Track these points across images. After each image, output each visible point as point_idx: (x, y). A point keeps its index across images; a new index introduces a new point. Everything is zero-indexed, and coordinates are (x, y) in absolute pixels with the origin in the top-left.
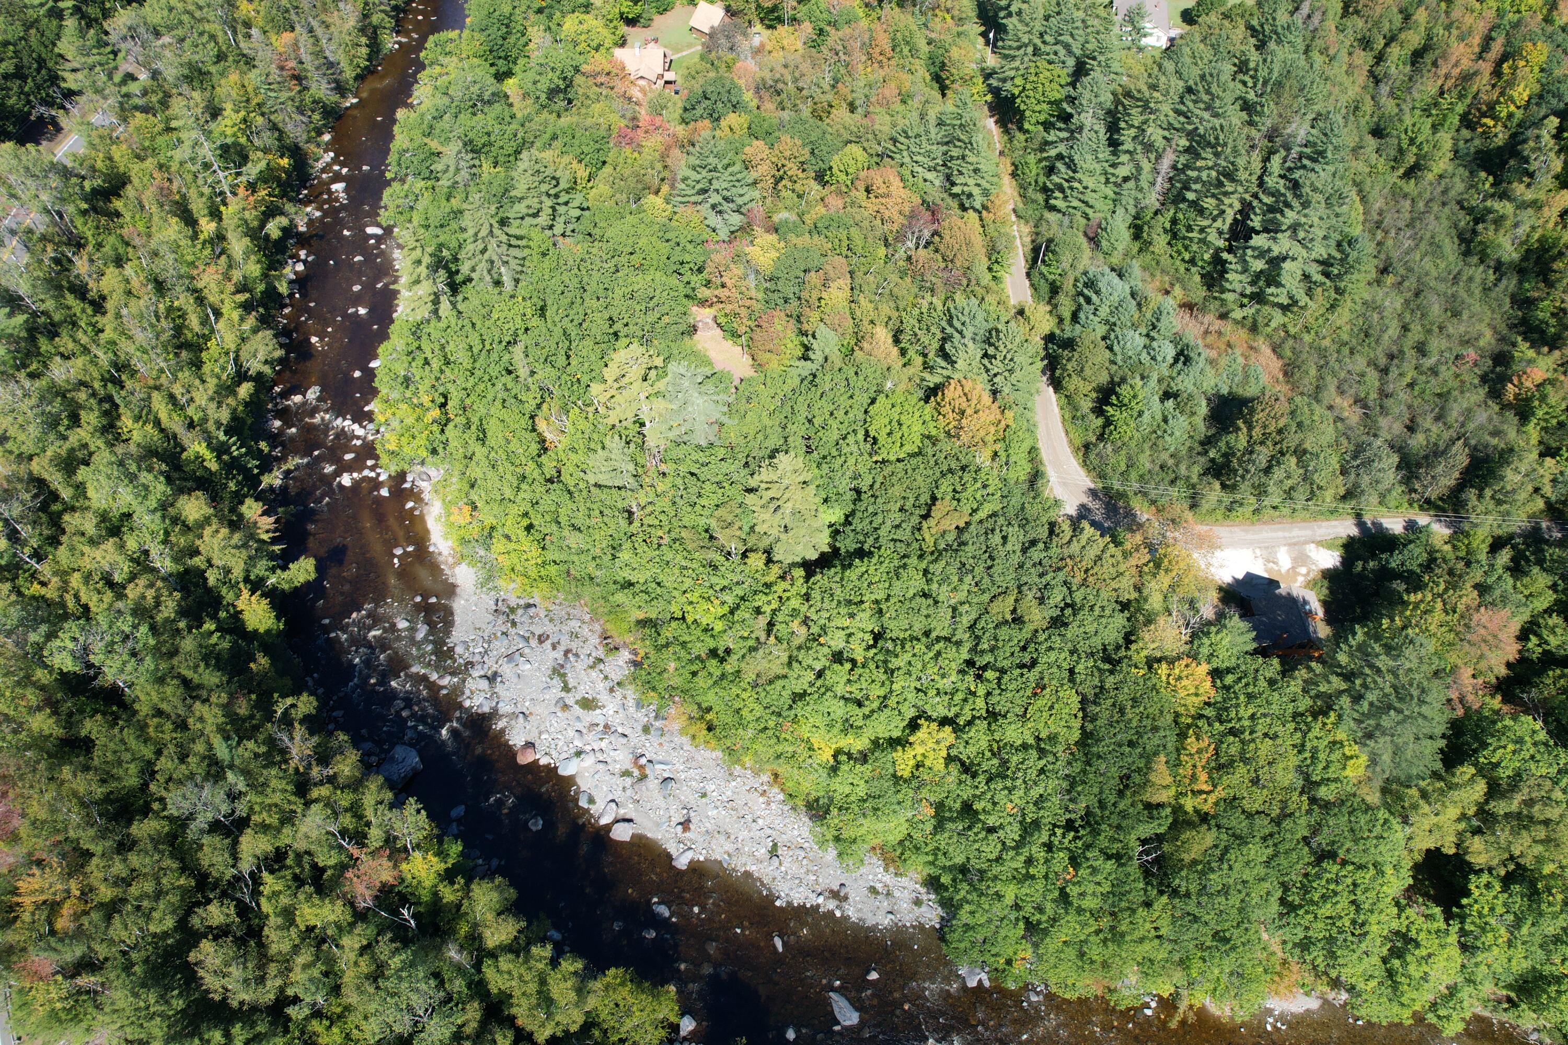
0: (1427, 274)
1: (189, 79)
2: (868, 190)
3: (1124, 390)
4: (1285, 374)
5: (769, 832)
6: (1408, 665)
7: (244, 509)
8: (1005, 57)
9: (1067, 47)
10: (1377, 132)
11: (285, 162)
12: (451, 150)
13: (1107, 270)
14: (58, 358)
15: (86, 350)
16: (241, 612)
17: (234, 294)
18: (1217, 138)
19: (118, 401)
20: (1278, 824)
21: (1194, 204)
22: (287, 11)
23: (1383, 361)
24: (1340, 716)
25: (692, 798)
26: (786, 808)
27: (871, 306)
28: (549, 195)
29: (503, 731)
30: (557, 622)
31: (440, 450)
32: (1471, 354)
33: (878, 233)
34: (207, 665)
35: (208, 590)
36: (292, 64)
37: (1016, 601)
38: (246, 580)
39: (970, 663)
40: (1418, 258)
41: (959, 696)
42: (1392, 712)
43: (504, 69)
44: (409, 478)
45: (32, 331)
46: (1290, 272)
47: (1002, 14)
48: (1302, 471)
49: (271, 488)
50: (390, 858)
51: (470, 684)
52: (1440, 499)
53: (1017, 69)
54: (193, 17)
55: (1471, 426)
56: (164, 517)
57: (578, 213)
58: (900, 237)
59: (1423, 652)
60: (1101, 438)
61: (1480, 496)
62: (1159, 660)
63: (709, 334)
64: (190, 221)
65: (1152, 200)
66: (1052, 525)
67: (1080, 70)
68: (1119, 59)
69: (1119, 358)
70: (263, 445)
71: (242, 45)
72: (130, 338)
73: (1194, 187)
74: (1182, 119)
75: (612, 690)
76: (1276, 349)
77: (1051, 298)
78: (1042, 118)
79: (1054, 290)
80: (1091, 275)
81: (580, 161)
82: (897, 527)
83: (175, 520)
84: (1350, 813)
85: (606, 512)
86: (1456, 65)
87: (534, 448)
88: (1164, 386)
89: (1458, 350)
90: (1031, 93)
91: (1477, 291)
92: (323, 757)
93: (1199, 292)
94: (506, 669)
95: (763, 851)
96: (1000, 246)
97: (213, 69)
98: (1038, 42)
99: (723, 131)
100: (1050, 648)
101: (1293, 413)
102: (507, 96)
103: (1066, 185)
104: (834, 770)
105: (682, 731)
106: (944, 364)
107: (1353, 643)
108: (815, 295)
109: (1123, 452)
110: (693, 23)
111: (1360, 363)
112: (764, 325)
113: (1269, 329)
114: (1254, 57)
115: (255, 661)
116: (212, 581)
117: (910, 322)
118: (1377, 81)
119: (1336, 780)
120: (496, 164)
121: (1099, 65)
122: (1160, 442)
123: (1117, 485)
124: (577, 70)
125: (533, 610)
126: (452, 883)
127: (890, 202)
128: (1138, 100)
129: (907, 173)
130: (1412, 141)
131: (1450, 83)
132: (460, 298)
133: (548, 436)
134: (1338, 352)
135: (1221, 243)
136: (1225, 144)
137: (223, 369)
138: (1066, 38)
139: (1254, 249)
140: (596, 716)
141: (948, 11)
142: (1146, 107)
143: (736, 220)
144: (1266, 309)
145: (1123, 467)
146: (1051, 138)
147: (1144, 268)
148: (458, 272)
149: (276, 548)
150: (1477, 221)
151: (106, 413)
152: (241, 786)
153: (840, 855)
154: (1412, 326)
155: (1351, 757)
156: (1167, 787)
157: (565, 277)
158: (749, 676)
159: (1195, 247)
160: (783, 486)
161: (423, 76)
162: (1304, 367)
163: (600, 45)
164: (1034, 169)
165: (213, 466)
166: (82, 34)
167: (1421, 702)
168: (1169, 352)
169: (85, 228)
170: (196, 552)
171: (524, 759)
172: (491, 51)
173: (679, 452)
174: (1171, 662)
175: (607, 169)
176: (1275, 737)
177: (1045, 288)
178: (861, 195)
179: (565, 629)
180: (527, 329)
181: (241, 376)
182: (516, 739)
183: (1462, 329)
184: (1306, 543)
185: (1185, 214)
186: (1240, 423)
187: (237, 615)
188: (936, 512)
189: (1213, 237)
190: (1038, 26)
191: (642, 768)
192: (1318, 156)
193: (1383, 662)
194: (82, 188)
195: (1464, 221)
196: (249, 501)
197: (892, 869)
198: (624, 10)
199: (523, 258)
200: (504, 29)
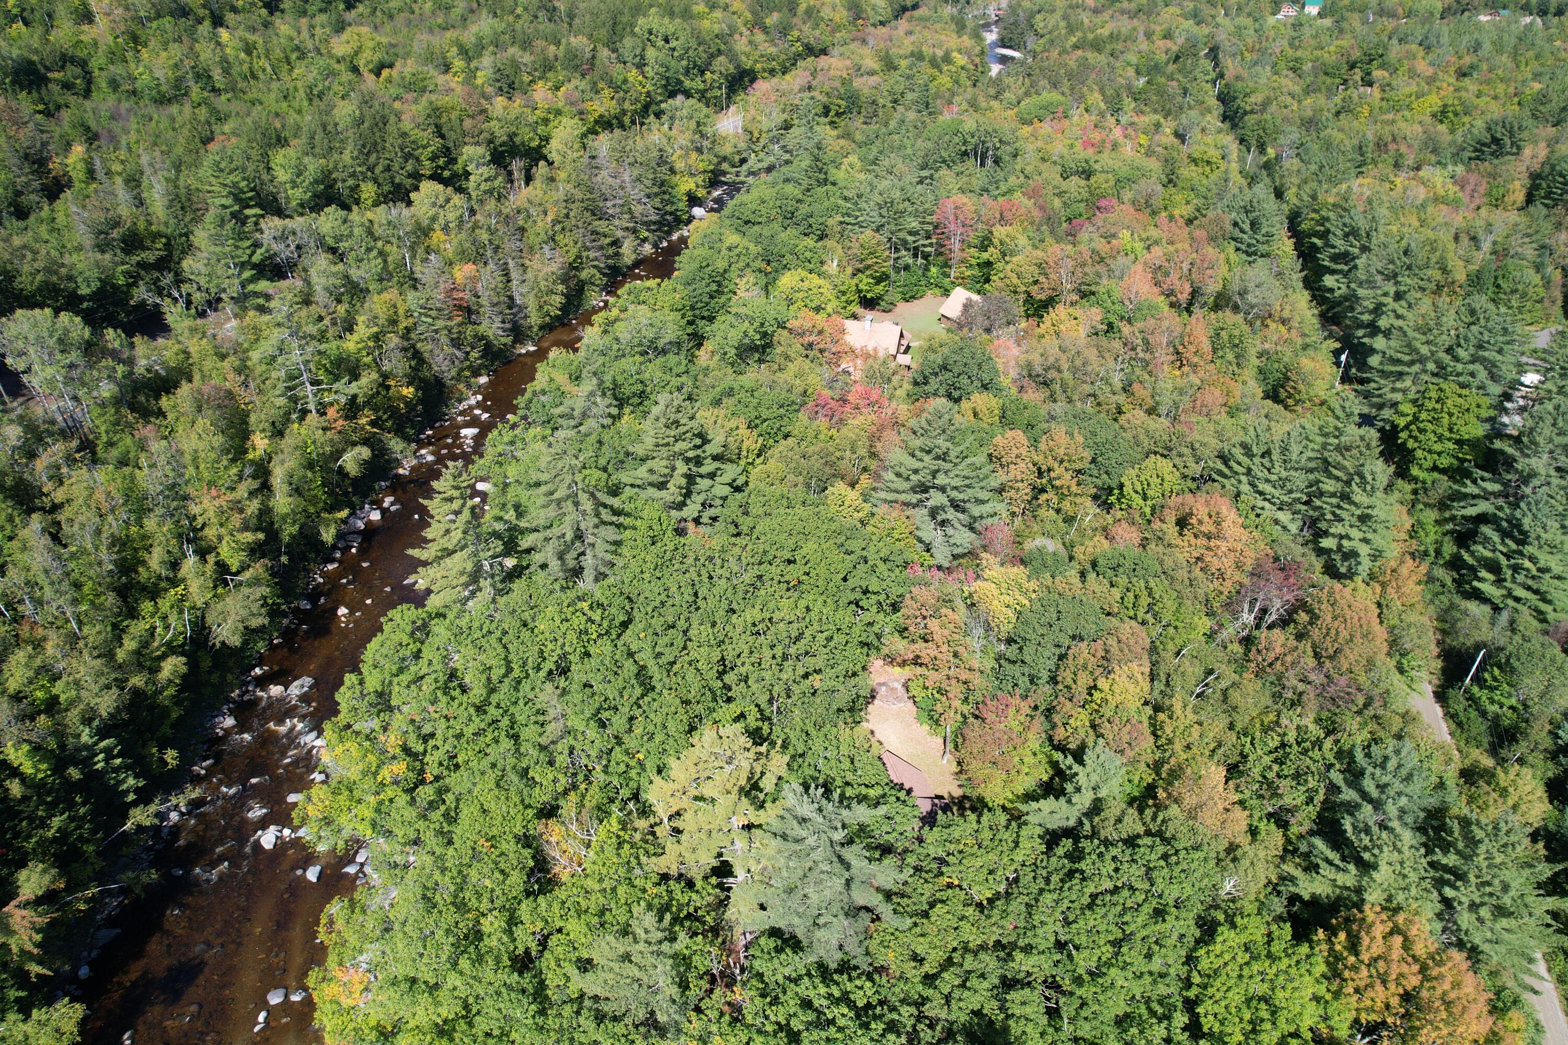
2: (1182, 525)
11: (408, 392)
17: (242, 530)
28: (688, 460)
36: (465, 295)
43: (706, 331)
44: (360, 857)
47: (1363, 332)
53: (1405, 391)
57: (727, 490)
63: (895, 707)
70: (173, 755)
71: (416, 268)
78: (1444, 462)
81: (752, 427)
90: (1428, 426)
97: (371, 287)
98: (1444, 357)
99: (964, 413)
103: (1502, 561)
110: (942, 311)
112: (990, 717)
124: (782, 326)
127: (1220, 546)
129: (1245, 507)
133: (557, 862)
141: (1284, 322)
143: (964, 538)
146: (1464, 491)
161: (598, 317)
163: (818, 309)
172: (693, 308)
175: (790, 442)
178: (1171, 529)
198: (861, 286)
199: (618, 543)
200: (714, 287)
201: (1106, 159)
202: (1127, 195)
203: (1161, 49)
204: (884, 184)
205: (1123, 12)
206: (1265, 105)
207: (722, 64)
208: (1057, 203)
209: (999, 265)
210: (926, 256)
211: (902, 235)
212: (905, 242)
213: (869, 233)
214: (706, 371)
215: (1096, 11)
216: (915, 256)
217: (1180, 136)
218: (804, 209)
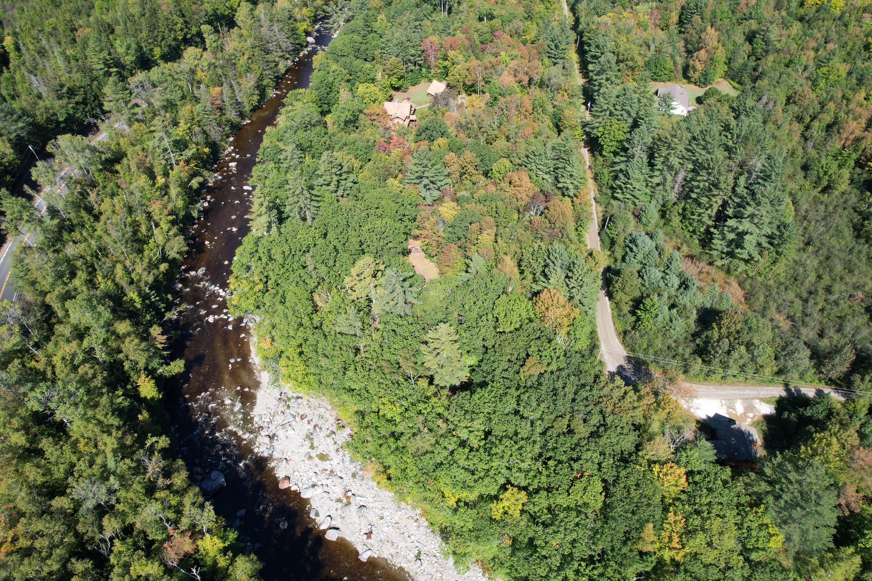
0: (833, 247)
1: (165, 108)
2: (510, 183)
3: (647, 302)
4: (746, 299)
5: (417, 544)
6: (809, 480)
7: (151, 330)
8: (594, 116)
9: (628, 113)
10: (805, 168)
11: (207, 150)
12: (290, 148)
13: (643, 233)
14: (71, 243)
15: (86, 240)
16: (138, 386)
17: (167, 215)
18: (709, 165)
19: (97, 267)
20: (724, 573)
21: (696, 200)
22: (221, 76)
23: (805, 295)
24: (766, 508)
25: (374, 519)
26: (429, 531)
27: (505, 245)
28: (336, 175)
29: (273, 468)
30: (313, 408)
31: (261, 306)
32: (860, 294)
33: (514, 206)
34: (113, 414)
35: (124, 373)
36: (218, 102)
37: (569, 421)
38: (146, 369)
39: (540, 455)
40: (828, 238)
41: (532, 473)
42: (798, 509)
43: (327, 109)
44: (245, 321)
45: (61, 228)
46: (749, 241)
47: (595, 94)
48: (750, 356)
49: (170, 320)
50: (190, 537)
51: (260, 439)
52: (839, 379)
53: (600, 123)
54: (173, 78)
55: (858, 337)
56: (108, 331)
57: (352, 184)
58: (527, 208)
59: (819, 473)
60: (634, 328)
61: (862, 380)
62: (655, 462)
63: (418, 254)
64: (152, 176)
65: (672, 197)
66: (597, 377)
67: (635, 125)
68: (657, 120)
69: (647, 284)
70: (170, 297)
71: (195, 92)
72: (109, 235)
73: (695, 191)
74: (690, 154)
75: (337, 450)
76: (741, 284)
77: (611, 247)
78: (613, 149)
79: (613, 243)
80: (634, 236)
81: (356, 158)
82: (506, 370)
83: (114, 333)
84: (771, 572)
85: (344, 348)
86: (852, 133)
87: (310, 309)
88: (672, 301)
89: (851, 291)
90: (607, 136)
91: (864, 259)
92: (167, 473)
93: (697, 250)
94: (281, 433)
95: (412, 555)
96: (583, 216)
97: (178, 103)
98: (612, 109)
99: (435, 146)
100: (588, 450)
101: (746, 322)
102: (325, 123)
103: (623, 186)
104: (455, 510)
105: (373, 479)
106: (544, 280)
107: (775, 462)
108: (474, 236)
109: (646, 337)
110: (429, 91)
111: (791, 295)
112: (446, 252)
113: (737, 273)
114: (733, 123)
115: (141, 414)
116: (126, 368)
117: (527, 256)
118: (806, 139)
119: (763, 549)
120: (313, 157)
121: (645, 123)
122: (668, 333)
123: (641, 356)
124: (361, 111)
125: (300, 400)
126: (225, 555)
127: (521, 189)
128: (666, 143)
129: (533, 174)
130: (825, 173)
131: (848, 143)
132: (283, 225)
133: (320, 304)
134: (778, 288)
135: (710, 223)
136: (714, 168)
137: (155, 254)
138: (628, 108)
139: (728, 227)
140: (326, 465)
141: (566, 91)
142: (669, 146)
143: (437, 194)
144: (736, 261)
145: (645, 346)
146: (617, 160)
147: (666, 234)
148: (283, 212)
149: (165, 353)
150: (864, 219)
151: (90, 273)
152: (116, 486)
153: (455, 563)
154: (824, 276)
155: (774, 535)
156: (652, 542)
157: (339, 218)
158: (412, 449)
159: (695, 224)
160: (441, 342)
161: (283, 110)
162: (757, 296)
163: (375, 100)
164: (606, 176)
165: (139, 306)
166: (116, 84)
167: (817, 504)
168: (676, 282)
169: (99, 178)
170: (120, 352)
171: (283, 486)
172: (320, 100)
173: (388, 318)
174: (663, 464)
175: (371, 163)
176: (724, 517)
177: (607, 242)
178: (506, 185)
179: (317, 412)
180: (315, 245)
181: (164, 258)
182: (280, 474)
183: (854, 280)
184: (753, 398)
185: (690, 206)
186: (714, 325)
187: (136, 388)
188: (528, 363)
189: (706, 219)
190: (613, 100)
191: (348, 498)
192: (767, 178)
193: (793, 476)
194: (101, 158)
195: (857, 218)
196: (155, 326)
197: (487, 575)
198: (393, 82)
199: (319, 207)
200: (328, 89)
202: (507, 29)
208: (476, 36)
209: (451, 69)
210: (420, 65)
211: (408, 57)
212: (410, 60)
213: (394, 58)
214: (334, 135)
216: (415, 65)
218: (363, 47)
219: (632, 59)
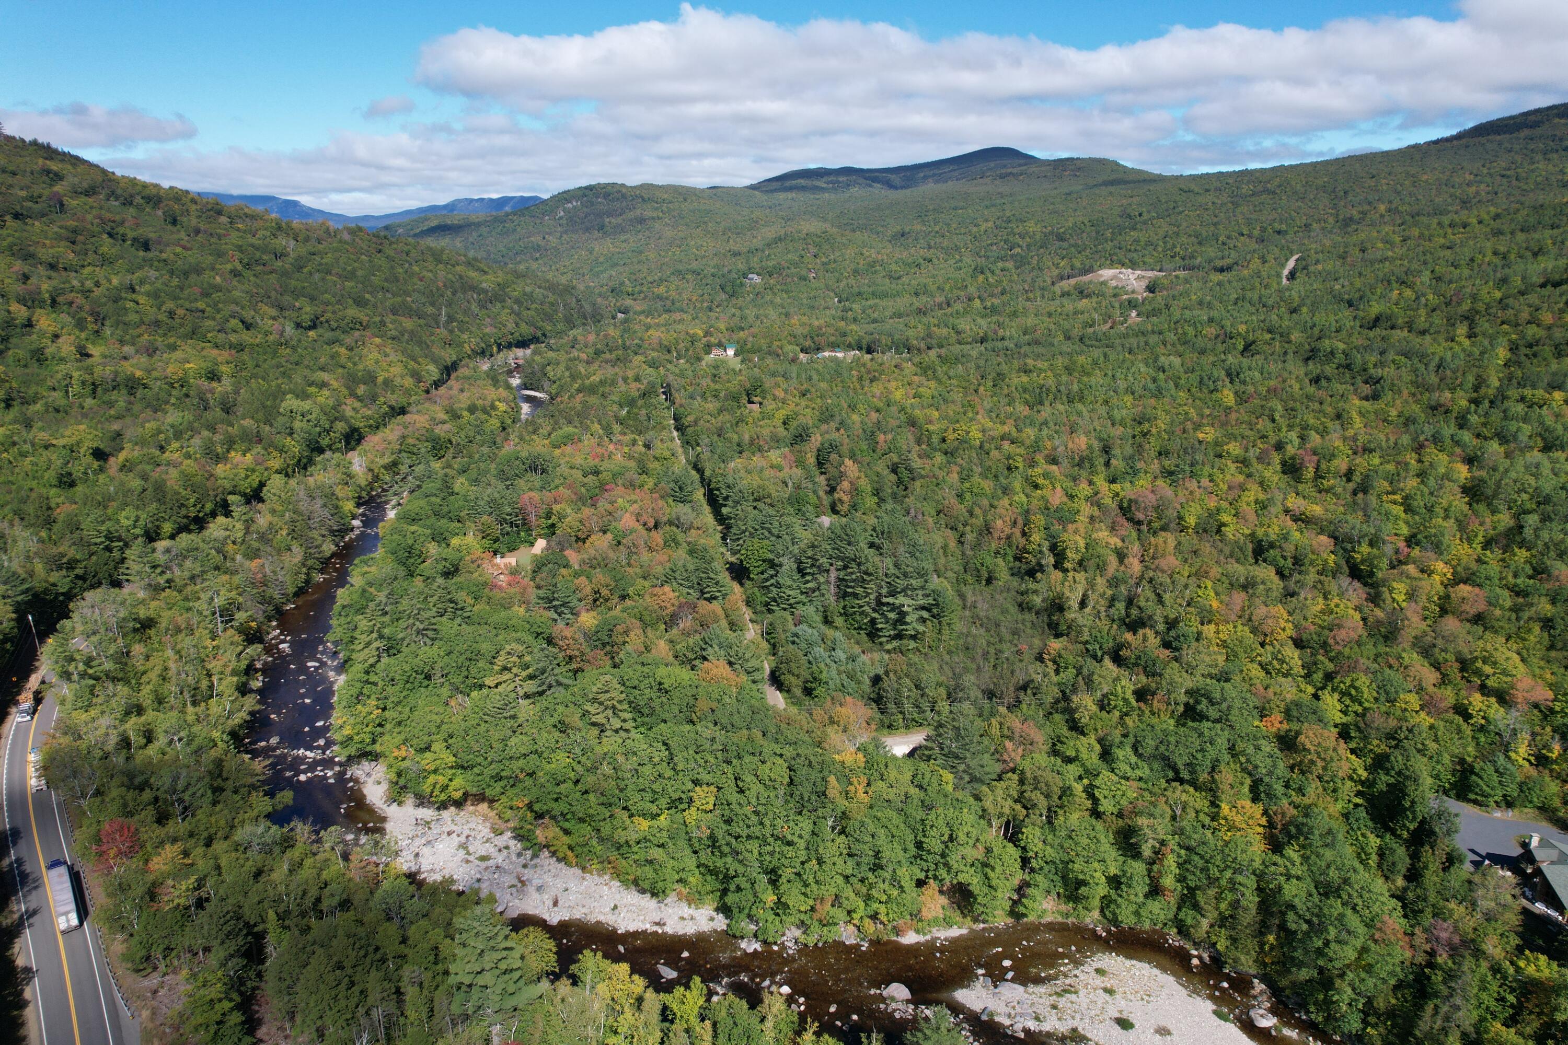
2: (653, 595)
5: (611, 901)
9: (769, 530)
11: (254, 624)
21: (852, 594)
22: (258, 550)
25: (558, 893)
26: (622, 889)
30: (459, 825)
36: (260, 576)
51: (400, 860)
53: (741, 545)
74: (836, 552)
75: (500, 851)
78: (760, 570)
79: (775, 646)
80: (794, 632)
81: (468, 596)
86: (1002, 532)
90: (751, 557)
91: (1028, 624)
94: (425, 850)
95: (608, 910)
96: (737, 620)
98: (751, 530)
103: (777, 598)
108: (621, 640)
110: (533, 551)
124: (462, 559)
125: (443, 821)
131: (1002, 542)
138: (768, 526)
140: (489, 863)
141: (699, 529)
144: (905, 641)
146: (765, 576)
150: (1024, 595)
159: (858, 618)
179: (465, 827)
185: (849, 601)
188: (698, 704)
191: (522, 883)
195: (1018, 596)
197: (693, 906)
198: (488, 545)
201: (605, 465)
202: (620, 482)
203: (634, 389)
204: (489, 491)
205: (607, 362)
206: (696, 422)
207: (340, 426)
208: (583, 490)
209: (559, 525)
210: (518, 526)
211: (503, 516)
212: (505, 520)
213: (485, 517)
215: (588, 363)
216: (512, 527)
217: (648, 446)
218: (445, 509)
219: (769, 496)
